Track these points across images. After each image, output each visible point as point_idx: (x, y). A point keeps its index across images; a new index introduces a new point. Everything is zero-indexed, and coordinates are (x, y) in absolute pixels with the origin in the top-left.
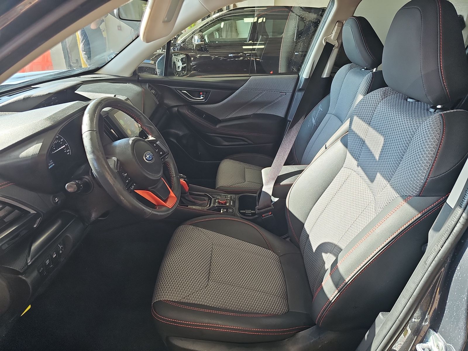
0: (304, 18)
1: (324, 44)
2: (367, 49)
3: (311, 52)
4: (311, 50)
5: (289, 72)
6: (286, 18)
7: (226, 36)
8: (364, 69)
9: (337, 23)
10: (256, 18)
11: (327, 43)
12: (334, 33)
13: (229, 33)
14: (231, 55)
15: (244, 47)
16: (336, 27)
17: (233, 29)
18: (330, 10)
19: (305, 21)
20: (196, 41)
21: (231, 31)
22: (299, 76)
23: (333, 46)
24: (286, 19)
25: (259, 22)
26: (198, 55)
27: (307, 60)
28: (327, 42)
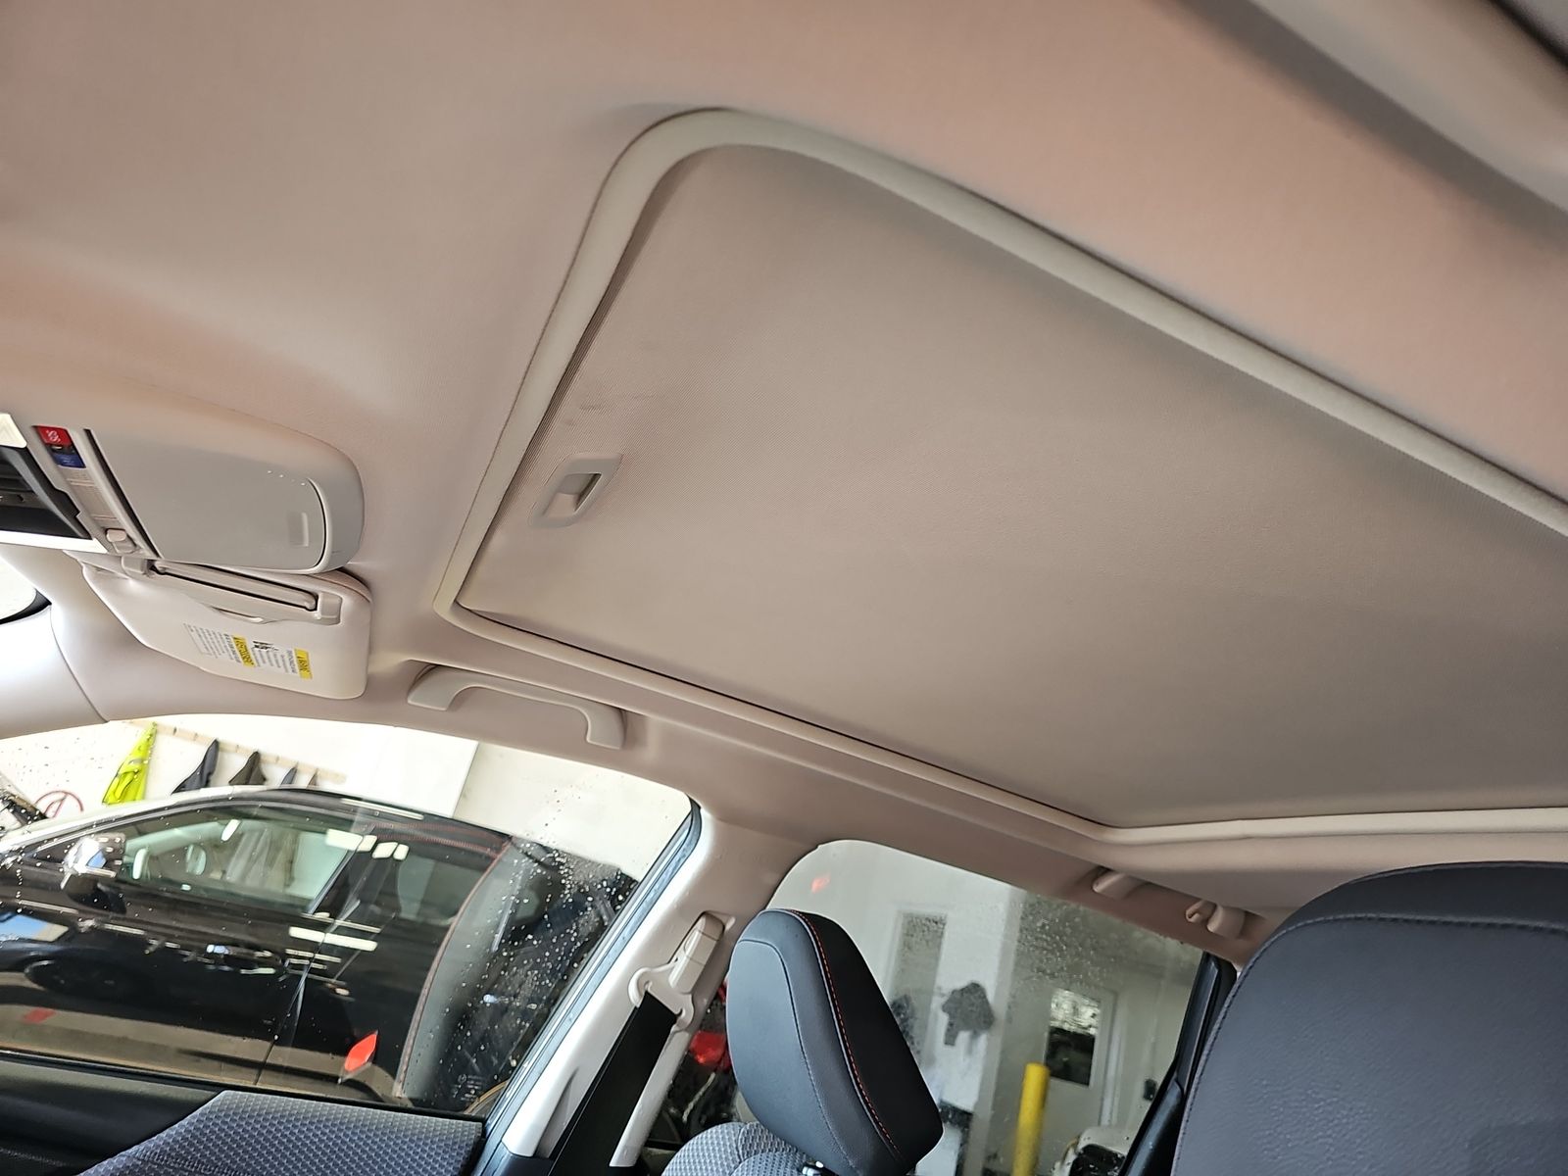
0: (563, 864)
1: (636, 999)
2: (855, 1077)
3: (567, 1024)
4: (569, 1012)
5: (440, 1100)
6: (482, 865)
7: (243, 877)
8: (815, 1168)
9: (702, 921)
10: (371, 840)
11: (648, 998)
12: (683, 958)
13: (258, 868)
14: (220, 950)
15: (296, 932)
16: (696, 936)
17: (281, 857)
18: (677, 858)
19: (565, 878)
20: (83, 860)
21: (270, 863)
22: (484, 1131)
23: (673, 1018)
24: (483, 869)
25: (377, 854)
26: (90, 923)
27: (543, 1061)
28: (647, 993)
